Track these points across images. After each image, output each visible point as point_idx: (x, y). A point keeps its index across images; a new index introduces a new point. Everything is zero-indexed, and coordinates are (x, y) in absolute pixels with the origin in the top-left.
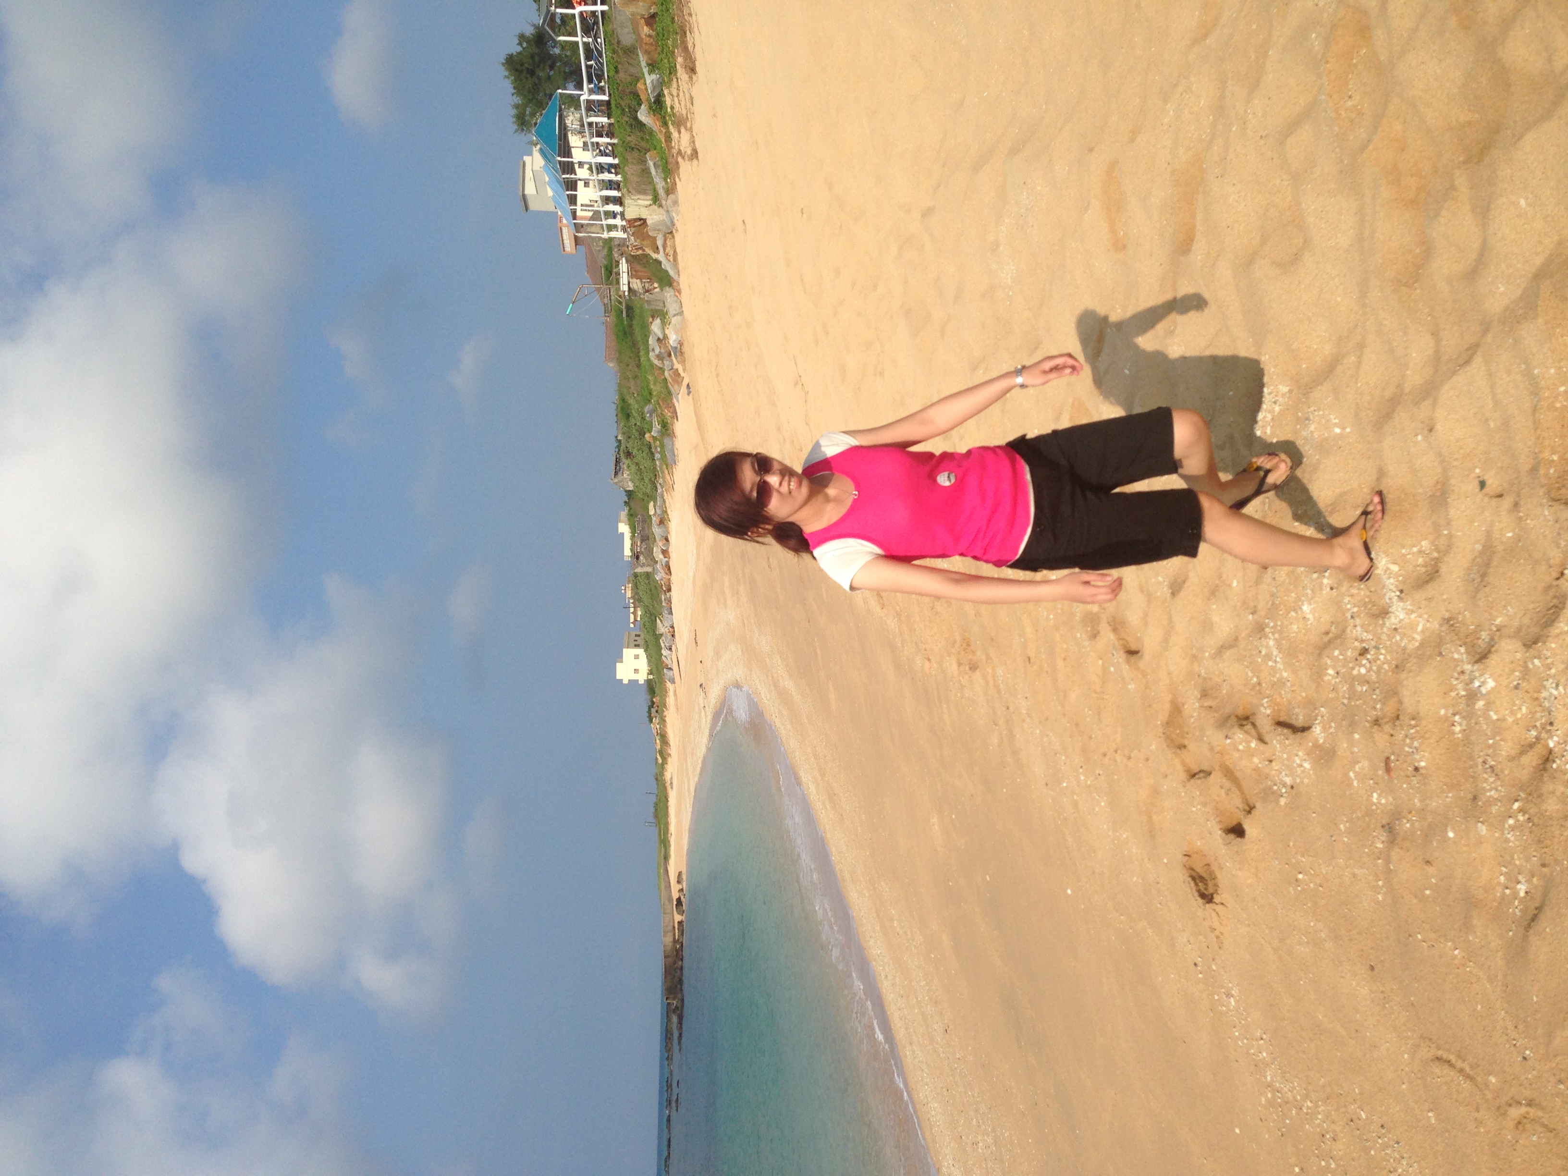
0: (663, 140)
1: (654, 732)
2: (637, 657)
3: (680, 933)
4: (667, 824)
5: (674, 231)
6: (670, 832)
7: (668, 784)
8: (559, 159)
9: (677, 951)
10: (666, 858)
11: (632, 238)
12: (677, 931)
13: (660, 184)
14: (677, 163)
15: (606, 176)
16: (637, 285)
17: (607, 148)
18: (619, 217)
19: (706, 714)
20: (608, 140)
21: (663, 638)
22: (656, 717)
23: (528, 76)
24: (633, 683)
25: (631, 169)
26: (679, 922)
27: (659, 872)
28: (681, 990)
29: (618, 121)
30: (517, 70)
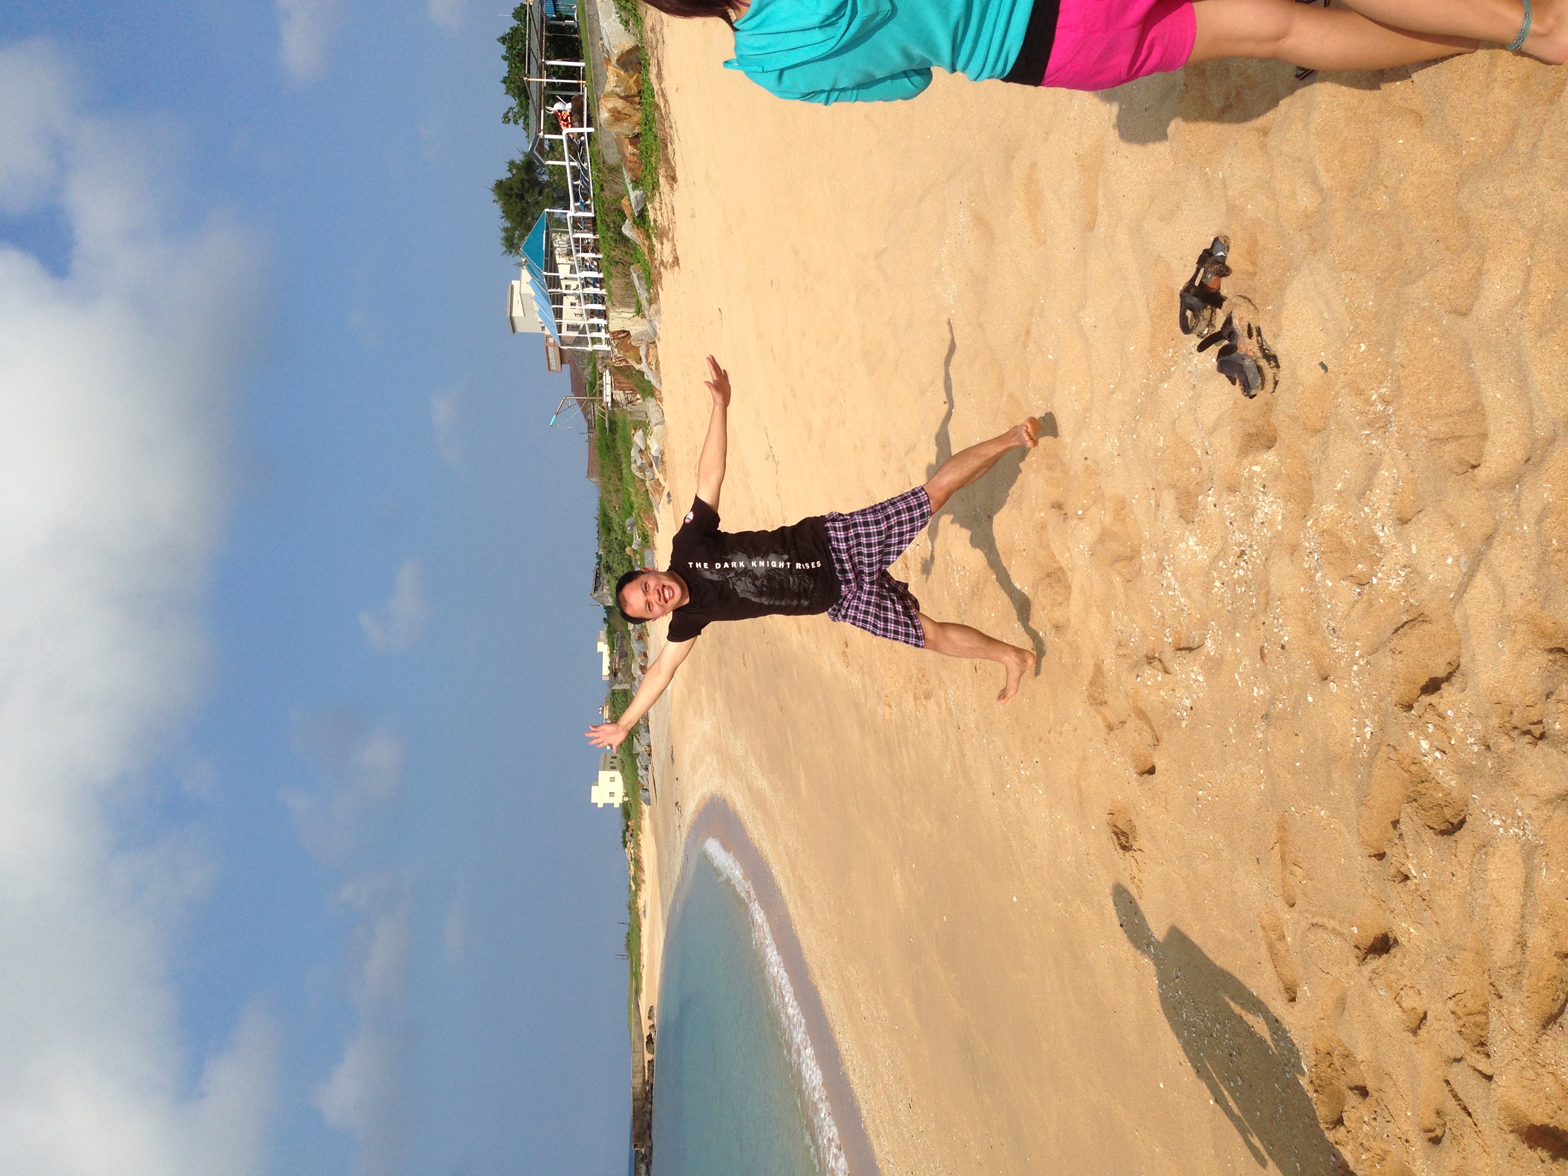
0: (646, 253)
1: (629, 857)
2: (612, 779)
3: (651, 1072)
4: (639, 955)
5: (657, 341)
6: (642, 963)
7: (641, 913)
8: (545, 273)
9: (646, 1094)
10: (637, 992)
11: (616, 350)
12: (646, 1071)
13: (643, 296)
14: (660, 273)
15: (591, 290)
16: (620, 396)
17: (592, 263)
18: (603, 330)
19: (681, 832)
20: (593, 255)
21: (640, 758)
22: (630, 841)
23: (517, 200)
24: (609, 806)
25: (616, 283)
26: (649, 1061)
27: (629, 1008)
28: (650, 1137)
29: (604, 237)
30: (506, 195)
